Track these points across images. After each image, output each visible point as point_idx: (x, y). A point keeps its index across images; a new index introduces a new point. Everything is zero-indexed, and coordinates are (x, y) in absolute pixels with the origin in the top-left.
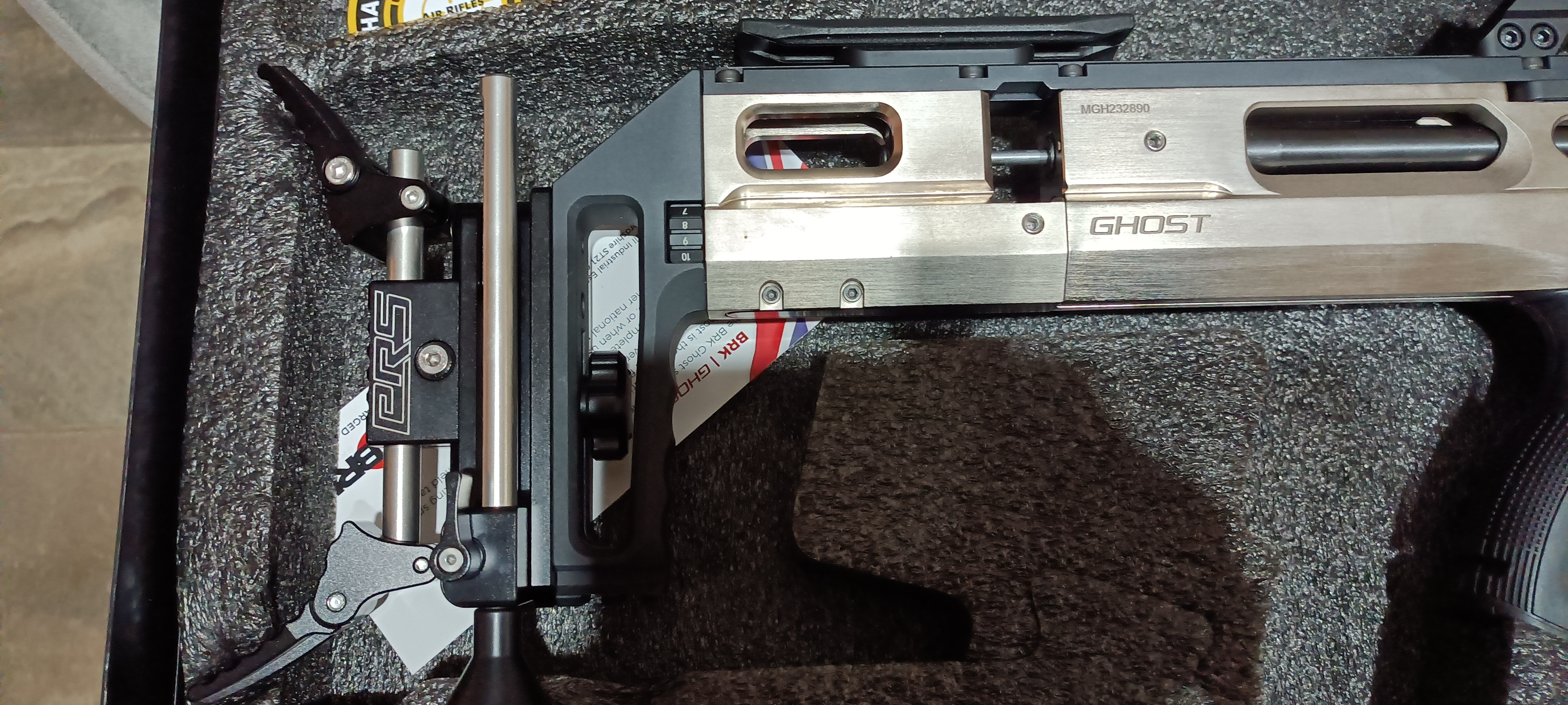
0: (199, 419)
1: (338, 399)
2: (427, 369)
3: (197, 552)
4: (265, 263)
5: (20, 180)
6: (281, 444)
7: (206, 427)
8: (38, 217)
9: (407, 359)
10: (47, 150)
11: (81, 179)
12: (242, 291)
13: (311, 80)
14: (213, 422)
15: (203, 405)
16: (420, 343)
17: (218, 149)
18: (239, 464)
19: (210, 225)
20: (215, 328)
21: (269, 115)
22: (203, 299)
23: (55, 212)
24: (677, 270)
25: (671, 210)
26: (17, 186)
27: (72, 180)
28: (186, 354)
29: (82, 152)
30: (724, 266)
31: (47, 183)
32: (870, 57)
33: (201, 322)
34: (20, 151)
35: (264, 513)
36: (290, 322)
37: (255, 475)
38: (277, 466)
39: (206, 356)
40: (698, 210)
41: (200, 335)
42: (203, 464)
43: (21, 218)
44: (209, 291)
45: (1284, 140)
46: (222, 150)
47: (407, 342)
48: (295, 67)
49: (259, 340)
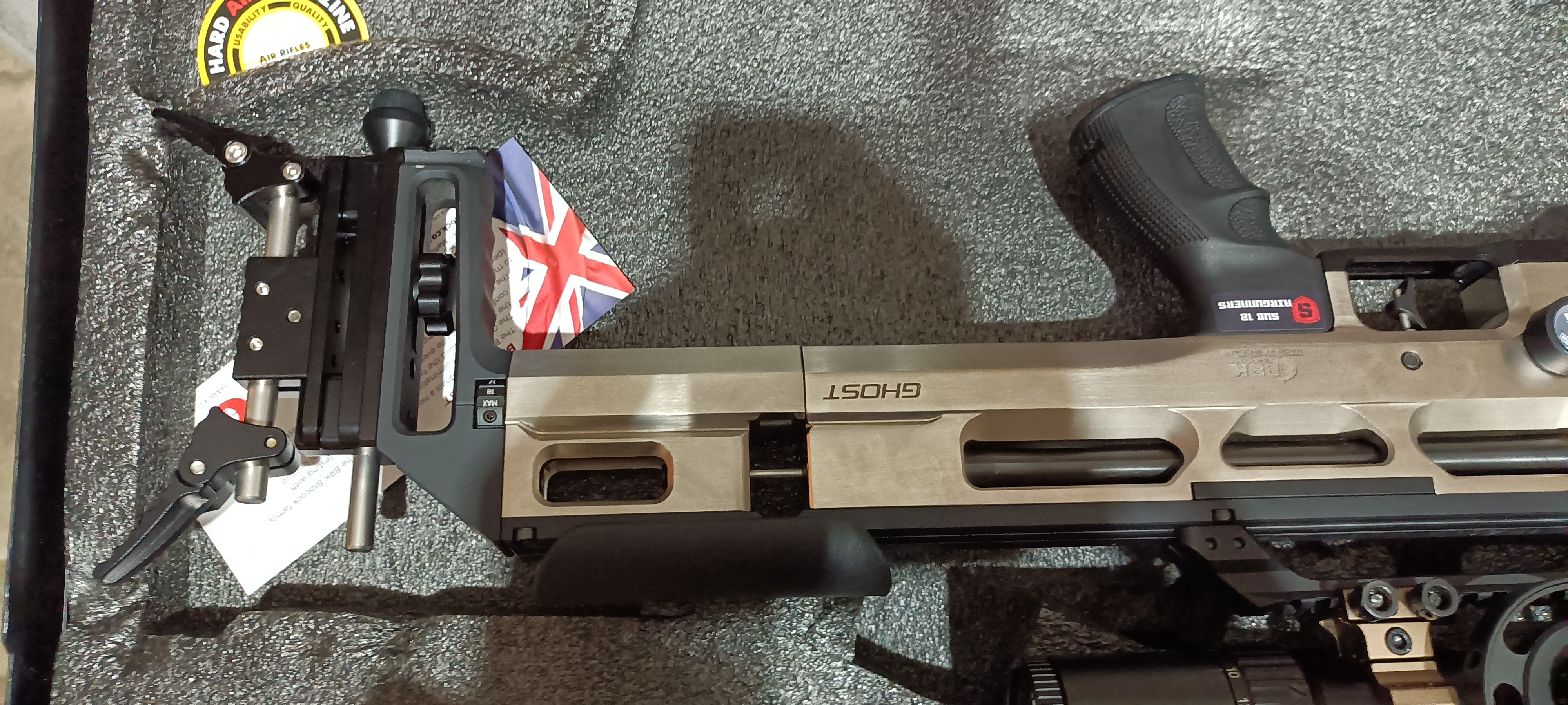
0: (81, 405)
1: (195, 382)
3: (78, 506)
4: (131, 286)
6: (146, 425)
7: (86, 412)
12: (113, 307)
14: (92, 408)
15: (84, 395)
17: (91, 188)
18: (113, 441)
19: (86, 251)
20: (92, 335)
22: (82, 313)
33: (81, 329)
35: (131, 479)
36: (152, 332)
37: (126, 450)
38: (142, 442)
39: (86, 357)
41: (81, 340)
44: (87, 305)
46: (93, 189)
49: (127, 347)
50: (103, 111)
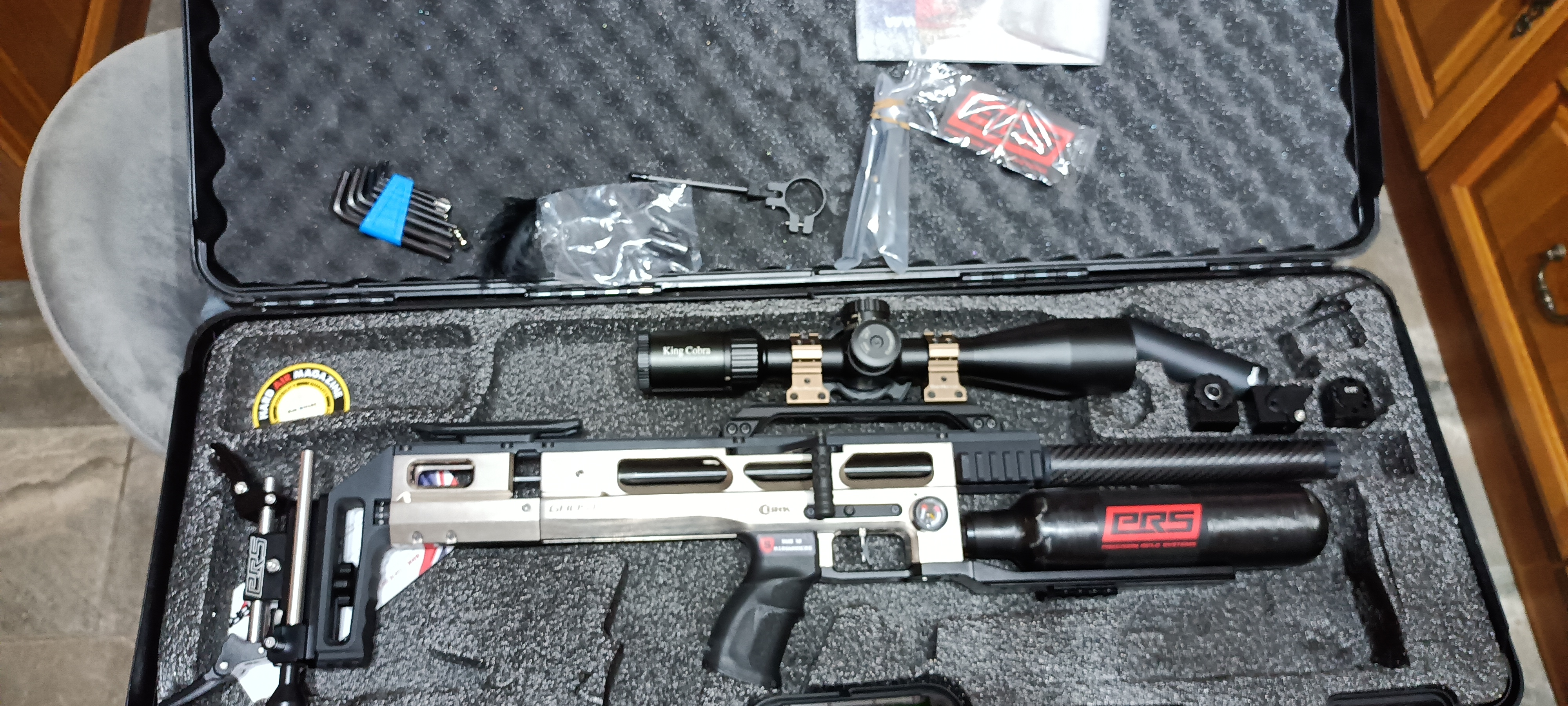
0: (173, 592)
1: (235, 584)
2: (270, 570)
3: (167, 648)
4: (207, 525)
5: (24, 452)
6: (206, 603)
7: (175, 595)
8: (34, 479)
9: (262, 566)
10: (46, 431)
11: (69, 451)
12: (196, 538)
13: (232, 446)
14: (178, 593)
15: (175, 586)
16: (268, 558)
17: (191, 477)
18: (188, 611)
19: (184, 510)
20: (183, 553)
21: (212, 461)
22: (179, 542)
23: (49, 476)
24: (376, 528)
25: (377, 503)
26: (21, 457)
27: (62, 452)
28: (170, 565)
29: (72, 432)
30: (398, 527)
31: (43, 454)
32: (468, 439)
33: (177, 550)
34: (25, 432)
35: (196, 631)
36: (214, 551)
37: (195, 615)
38: (204, 611)
39: (178, 565)
40: (387, 503)
41: (176, 556)
42: (173, 611)
43: (22, 481)
44: (182, 538)
45: (639, 471)
47: (263, 558)
48: (226, 441)
49: (201, 559)
50: (201, 437)
